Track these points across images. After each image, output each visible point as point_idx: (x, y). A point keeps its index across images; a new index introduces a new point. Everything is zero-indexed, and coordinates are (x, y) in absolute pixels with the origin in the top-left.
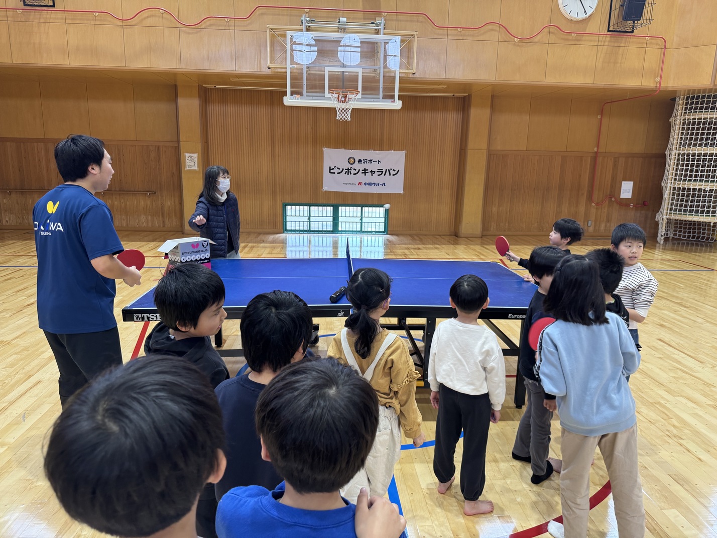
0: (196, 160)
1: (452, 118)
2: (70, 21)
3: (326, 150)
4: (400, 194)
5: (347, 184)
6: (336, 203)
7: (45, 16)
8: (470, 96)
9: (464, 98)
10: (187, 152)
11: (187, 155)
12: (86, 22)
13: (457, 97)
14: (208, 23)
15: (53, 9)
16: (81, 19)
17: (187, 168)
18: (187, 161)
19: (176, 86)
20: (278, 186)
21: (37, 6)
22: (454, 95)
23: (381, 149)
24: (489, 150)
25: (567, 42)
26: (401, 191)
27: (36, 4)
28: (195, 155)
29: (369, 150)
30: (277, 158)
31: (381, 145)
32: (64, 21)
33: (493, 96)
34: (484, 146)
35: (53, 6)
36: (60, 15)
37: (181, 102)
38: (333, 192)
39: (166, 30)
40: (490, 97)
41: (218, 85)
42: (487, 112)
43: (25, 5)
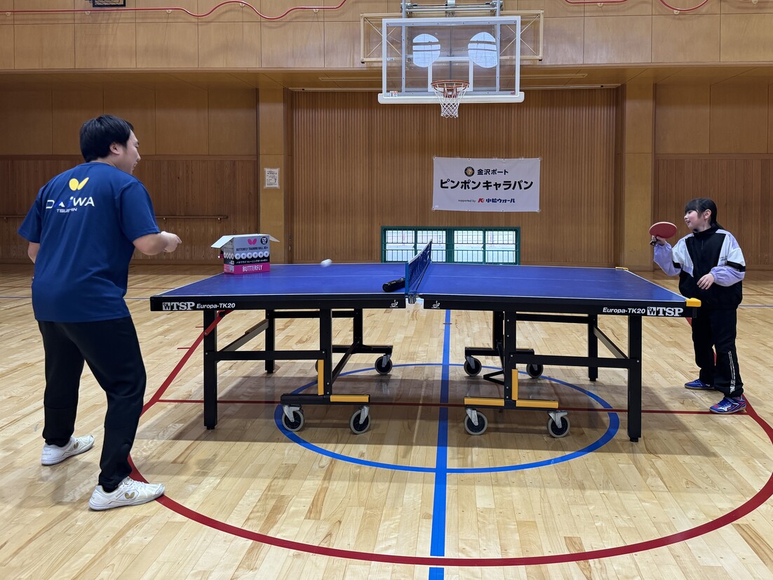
0: (277, 176)
1: (602, 115)
2: (140, 21)
3: (436, 159)
4: (536, 212)
5: (463, 201)
6: (449, 225)
7: (114, 16)
8: (623, 86)
9: (617, 89)
10: (268, 167)
11: (267, 170)
12: (157, 20)
13: (607, 89)
14: (294, 16)
15: (124, 8)
16: (152, 18)
17: (267, 186)
18: (267, 178)
19: (257, 90)
20: (375, 206)
21: (107, 6)
22: (602, 86)
23: (508, 156)
24: (655, 154)
25: (746, 11)
26: (537, 210)
27: (105, 4)
28: (276, 171)
29: (491, 158)
30: (375, 171)
31: (508, 151)
32: (134, 21)
33: (655, 86)
34: (648, 148)
35: (124, 5)
36: (130, 14)
37: (264, 108)
38: (445, 211)
39: (246, 26)
40: (652, 87)
41: (307, 87)
42: (650, 104)
43: (94, 6)
